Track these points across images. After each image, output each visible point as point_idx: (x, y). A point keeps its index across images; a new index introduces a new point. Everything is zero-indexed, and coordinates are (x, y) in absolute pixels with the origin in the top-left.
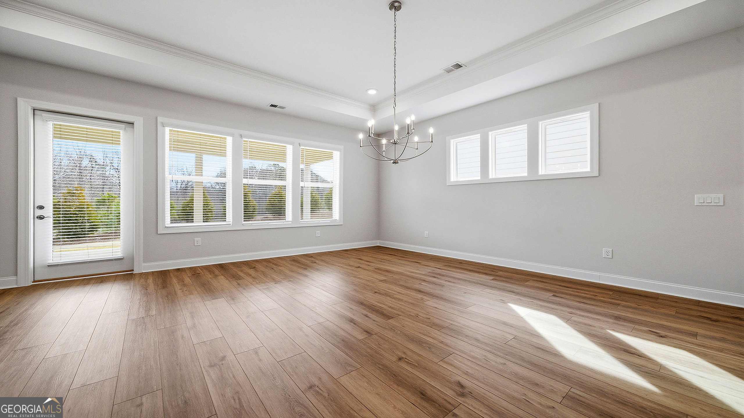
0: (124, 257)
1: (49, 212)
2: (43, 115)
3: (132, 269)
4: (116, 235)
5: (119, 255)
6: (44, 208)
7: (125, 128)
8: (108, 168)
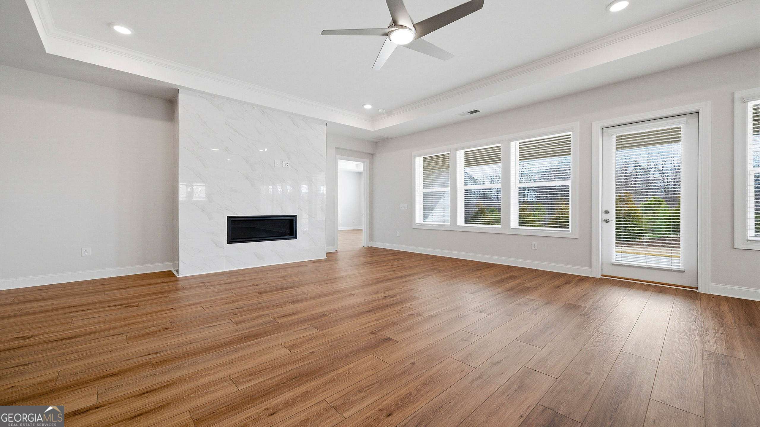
0: (685, 270)
1: (612, 217)
2: (609, 131)
3: (696, 286)
4: (675, 243)
5: (680, 268)
6: (609, 213)
7: (687, 120)
8: (652, 170)
